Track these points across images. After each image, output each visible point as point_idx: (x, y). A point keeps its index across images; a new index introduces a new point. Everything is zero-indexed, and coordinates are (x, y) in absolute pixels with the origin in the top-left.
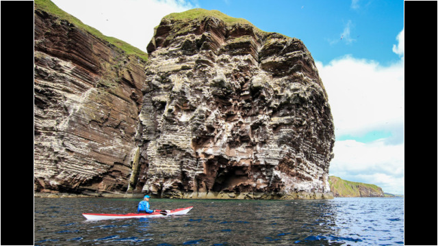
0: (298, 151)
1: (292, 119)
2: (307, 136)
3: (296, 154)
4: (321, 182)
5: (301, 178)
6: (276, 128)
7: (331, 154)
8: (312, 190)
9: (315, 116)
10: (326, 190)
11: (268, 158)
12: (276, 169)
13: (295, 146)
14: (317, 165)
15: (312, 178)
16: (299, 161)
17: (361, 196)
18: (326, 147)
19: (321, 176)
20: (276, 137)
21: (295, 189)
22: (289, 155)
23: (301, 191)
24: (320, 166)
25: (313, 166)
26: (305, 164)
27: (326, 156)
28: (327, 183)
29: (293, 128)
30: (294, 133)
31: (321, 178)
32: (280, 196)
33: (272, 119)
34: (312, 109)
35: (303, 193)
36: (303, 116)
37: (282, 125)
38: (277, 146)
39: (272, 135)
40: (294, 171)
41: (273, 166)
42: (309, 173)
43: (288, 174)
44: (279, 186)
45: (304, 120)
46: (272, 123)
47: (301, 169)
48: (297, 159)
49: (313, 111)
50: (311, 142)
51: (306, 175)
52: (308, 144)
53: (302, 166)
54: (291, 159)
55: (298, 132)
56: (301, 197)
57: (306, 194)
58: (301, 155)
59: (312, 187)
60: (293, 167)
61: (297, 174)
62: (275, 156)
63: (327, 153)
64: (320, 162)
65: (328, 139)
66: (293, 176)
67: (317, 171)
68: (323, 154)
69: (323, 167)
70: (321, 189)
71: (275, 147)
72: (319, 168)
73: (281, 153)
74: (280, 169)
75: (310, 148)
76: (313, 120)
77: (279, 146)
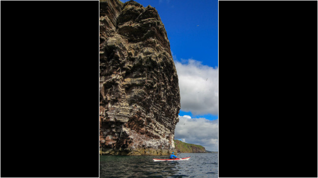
0: (148, 111)
1: (144, 80)
2: (157, 99)
3: (147, 114)
4: (168, 141)
5: (150, 136)
6: (129, 88)
7: (177, 118)
8: (159, 147)
9: (165, 82)
10: (171, 147)
11: (118, 116)
12: (125, 126)
13: (146, 106)
14: (166, 127)
15: (161, 137)
16: (149, 120)
17: (193, 152)
18: (173, 112)
19: (168, 135)
20: (128, 97)
21: (143, 146)
22: (139, 114)
23: (149, 147)
24: (168, 128)
25: (162, 127)
26: (155, 124)
27: (173, 120)
28: (173, 141)
29: (145, 89)
30: (145, 94)
31: (168, 138)
32: (127, 152)
33: (125, 80)
34: (163, 74)
35: (151, 149)
36: (154, 79)
37: (134, 85)
38: (128, 104)
39: (124, 94)
40: (143, 129)
41: (122, 123)
42: (157, 132)
43: (138, 132)
44: (127, 142)
45: (155, 83)
46: (124, 83)
47: (150, 128)
48: (147, 118)
49: (164, 78)
50: (161, 105)
51: (155, 134)
52: (158, 106)
53: (151, 126)
54: (141, 118)
55: (149, 94)
56: (148, 153)
57: (153, 150)
58: (151, 115)
59: (159, 144)
60: (143, 126)
61: (147, 132)
62: (125, 113)
63: (174, 117)
64: (168, 124)
65: (176, 106)
66: (142, 134)
67: (165, 131)
68: (170, 118)
69: (170, 129)
70: (167, 146)
71: (126, 106)
72: (167, 129)
73: (131, 111)
74: (129, 126)
75: (159, 110)
76: (163, 86)
77: (130, 105)
